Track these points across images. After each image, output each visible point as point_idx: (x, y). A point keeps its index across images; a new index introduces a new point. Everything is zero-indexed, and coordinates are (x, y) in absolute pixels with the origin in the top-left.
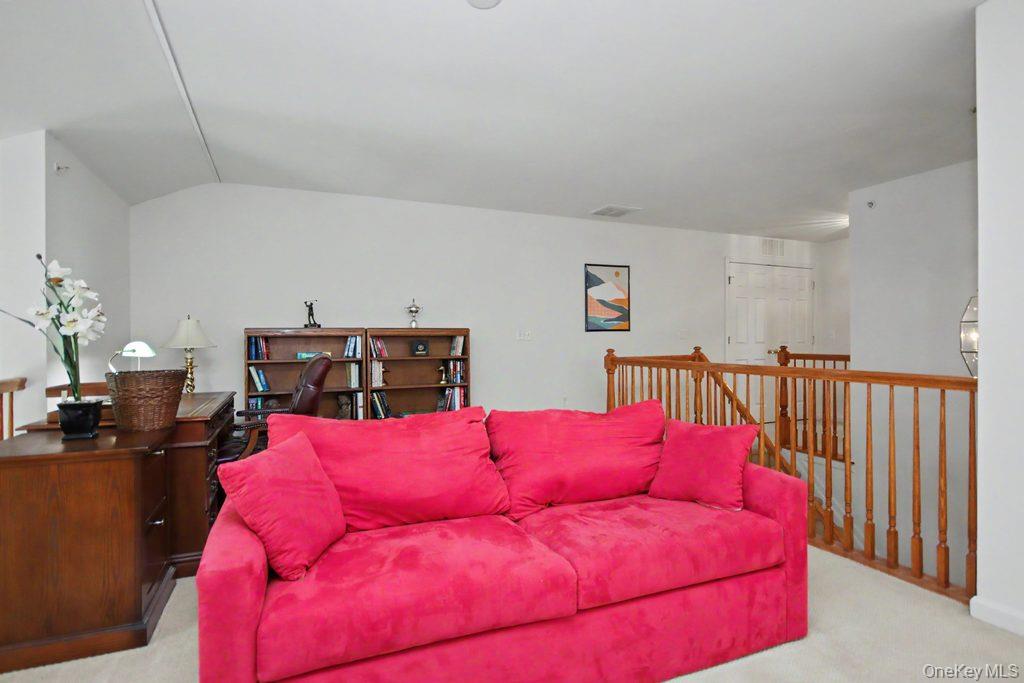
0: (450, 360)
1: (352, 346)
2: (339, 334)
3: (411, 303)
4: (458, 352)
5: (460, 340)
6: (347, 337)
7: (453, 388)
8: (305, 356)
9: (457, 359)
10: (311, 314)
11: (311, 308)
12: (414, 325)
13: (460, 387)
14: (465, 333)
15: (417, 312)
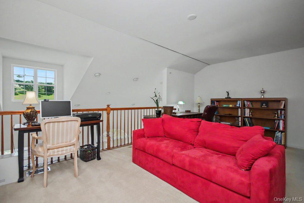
0: (278, 110)
1: (239, 103)
2: (235, 100)
3: (262, 89)
4: (282, 107)
5: (284, 102)
6: (237, 101)
7: (279, 120)
8: (225, 106)
9: (281, 110)
10: (228, 95)
11: (228, 93)
12: (262, 97)
13: (283, 120)
14: (285, 100)
15: (264, 92)
